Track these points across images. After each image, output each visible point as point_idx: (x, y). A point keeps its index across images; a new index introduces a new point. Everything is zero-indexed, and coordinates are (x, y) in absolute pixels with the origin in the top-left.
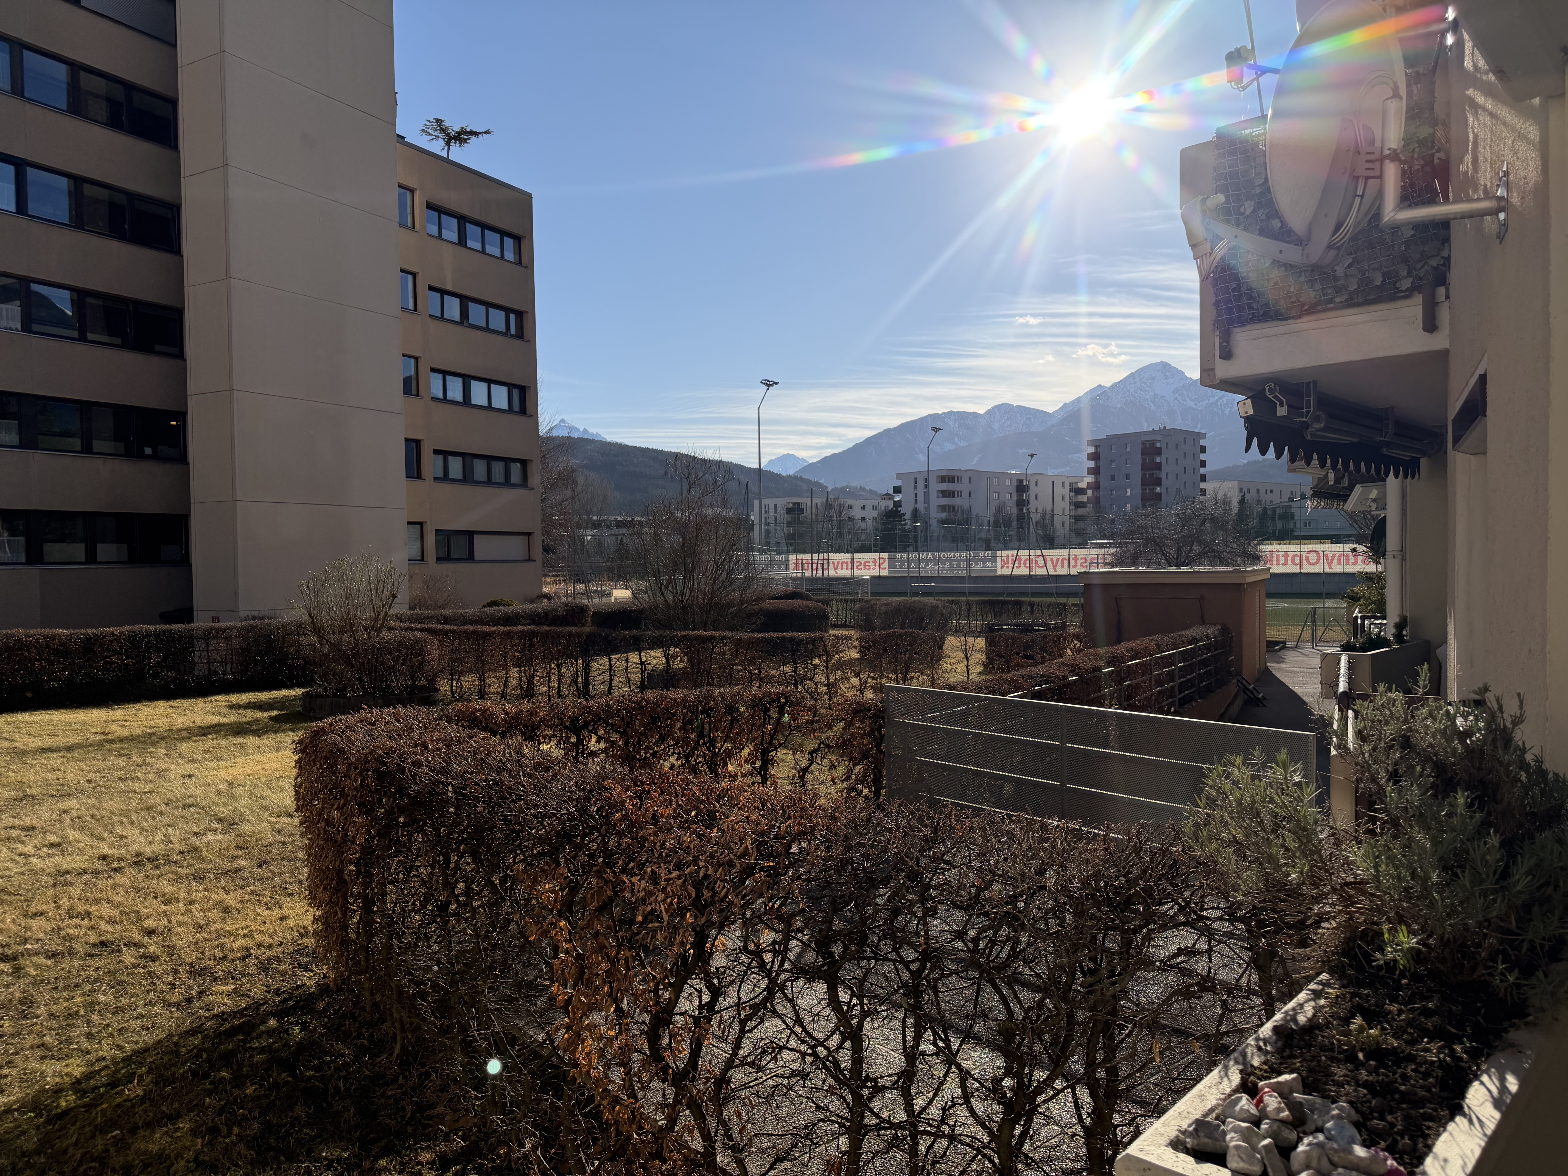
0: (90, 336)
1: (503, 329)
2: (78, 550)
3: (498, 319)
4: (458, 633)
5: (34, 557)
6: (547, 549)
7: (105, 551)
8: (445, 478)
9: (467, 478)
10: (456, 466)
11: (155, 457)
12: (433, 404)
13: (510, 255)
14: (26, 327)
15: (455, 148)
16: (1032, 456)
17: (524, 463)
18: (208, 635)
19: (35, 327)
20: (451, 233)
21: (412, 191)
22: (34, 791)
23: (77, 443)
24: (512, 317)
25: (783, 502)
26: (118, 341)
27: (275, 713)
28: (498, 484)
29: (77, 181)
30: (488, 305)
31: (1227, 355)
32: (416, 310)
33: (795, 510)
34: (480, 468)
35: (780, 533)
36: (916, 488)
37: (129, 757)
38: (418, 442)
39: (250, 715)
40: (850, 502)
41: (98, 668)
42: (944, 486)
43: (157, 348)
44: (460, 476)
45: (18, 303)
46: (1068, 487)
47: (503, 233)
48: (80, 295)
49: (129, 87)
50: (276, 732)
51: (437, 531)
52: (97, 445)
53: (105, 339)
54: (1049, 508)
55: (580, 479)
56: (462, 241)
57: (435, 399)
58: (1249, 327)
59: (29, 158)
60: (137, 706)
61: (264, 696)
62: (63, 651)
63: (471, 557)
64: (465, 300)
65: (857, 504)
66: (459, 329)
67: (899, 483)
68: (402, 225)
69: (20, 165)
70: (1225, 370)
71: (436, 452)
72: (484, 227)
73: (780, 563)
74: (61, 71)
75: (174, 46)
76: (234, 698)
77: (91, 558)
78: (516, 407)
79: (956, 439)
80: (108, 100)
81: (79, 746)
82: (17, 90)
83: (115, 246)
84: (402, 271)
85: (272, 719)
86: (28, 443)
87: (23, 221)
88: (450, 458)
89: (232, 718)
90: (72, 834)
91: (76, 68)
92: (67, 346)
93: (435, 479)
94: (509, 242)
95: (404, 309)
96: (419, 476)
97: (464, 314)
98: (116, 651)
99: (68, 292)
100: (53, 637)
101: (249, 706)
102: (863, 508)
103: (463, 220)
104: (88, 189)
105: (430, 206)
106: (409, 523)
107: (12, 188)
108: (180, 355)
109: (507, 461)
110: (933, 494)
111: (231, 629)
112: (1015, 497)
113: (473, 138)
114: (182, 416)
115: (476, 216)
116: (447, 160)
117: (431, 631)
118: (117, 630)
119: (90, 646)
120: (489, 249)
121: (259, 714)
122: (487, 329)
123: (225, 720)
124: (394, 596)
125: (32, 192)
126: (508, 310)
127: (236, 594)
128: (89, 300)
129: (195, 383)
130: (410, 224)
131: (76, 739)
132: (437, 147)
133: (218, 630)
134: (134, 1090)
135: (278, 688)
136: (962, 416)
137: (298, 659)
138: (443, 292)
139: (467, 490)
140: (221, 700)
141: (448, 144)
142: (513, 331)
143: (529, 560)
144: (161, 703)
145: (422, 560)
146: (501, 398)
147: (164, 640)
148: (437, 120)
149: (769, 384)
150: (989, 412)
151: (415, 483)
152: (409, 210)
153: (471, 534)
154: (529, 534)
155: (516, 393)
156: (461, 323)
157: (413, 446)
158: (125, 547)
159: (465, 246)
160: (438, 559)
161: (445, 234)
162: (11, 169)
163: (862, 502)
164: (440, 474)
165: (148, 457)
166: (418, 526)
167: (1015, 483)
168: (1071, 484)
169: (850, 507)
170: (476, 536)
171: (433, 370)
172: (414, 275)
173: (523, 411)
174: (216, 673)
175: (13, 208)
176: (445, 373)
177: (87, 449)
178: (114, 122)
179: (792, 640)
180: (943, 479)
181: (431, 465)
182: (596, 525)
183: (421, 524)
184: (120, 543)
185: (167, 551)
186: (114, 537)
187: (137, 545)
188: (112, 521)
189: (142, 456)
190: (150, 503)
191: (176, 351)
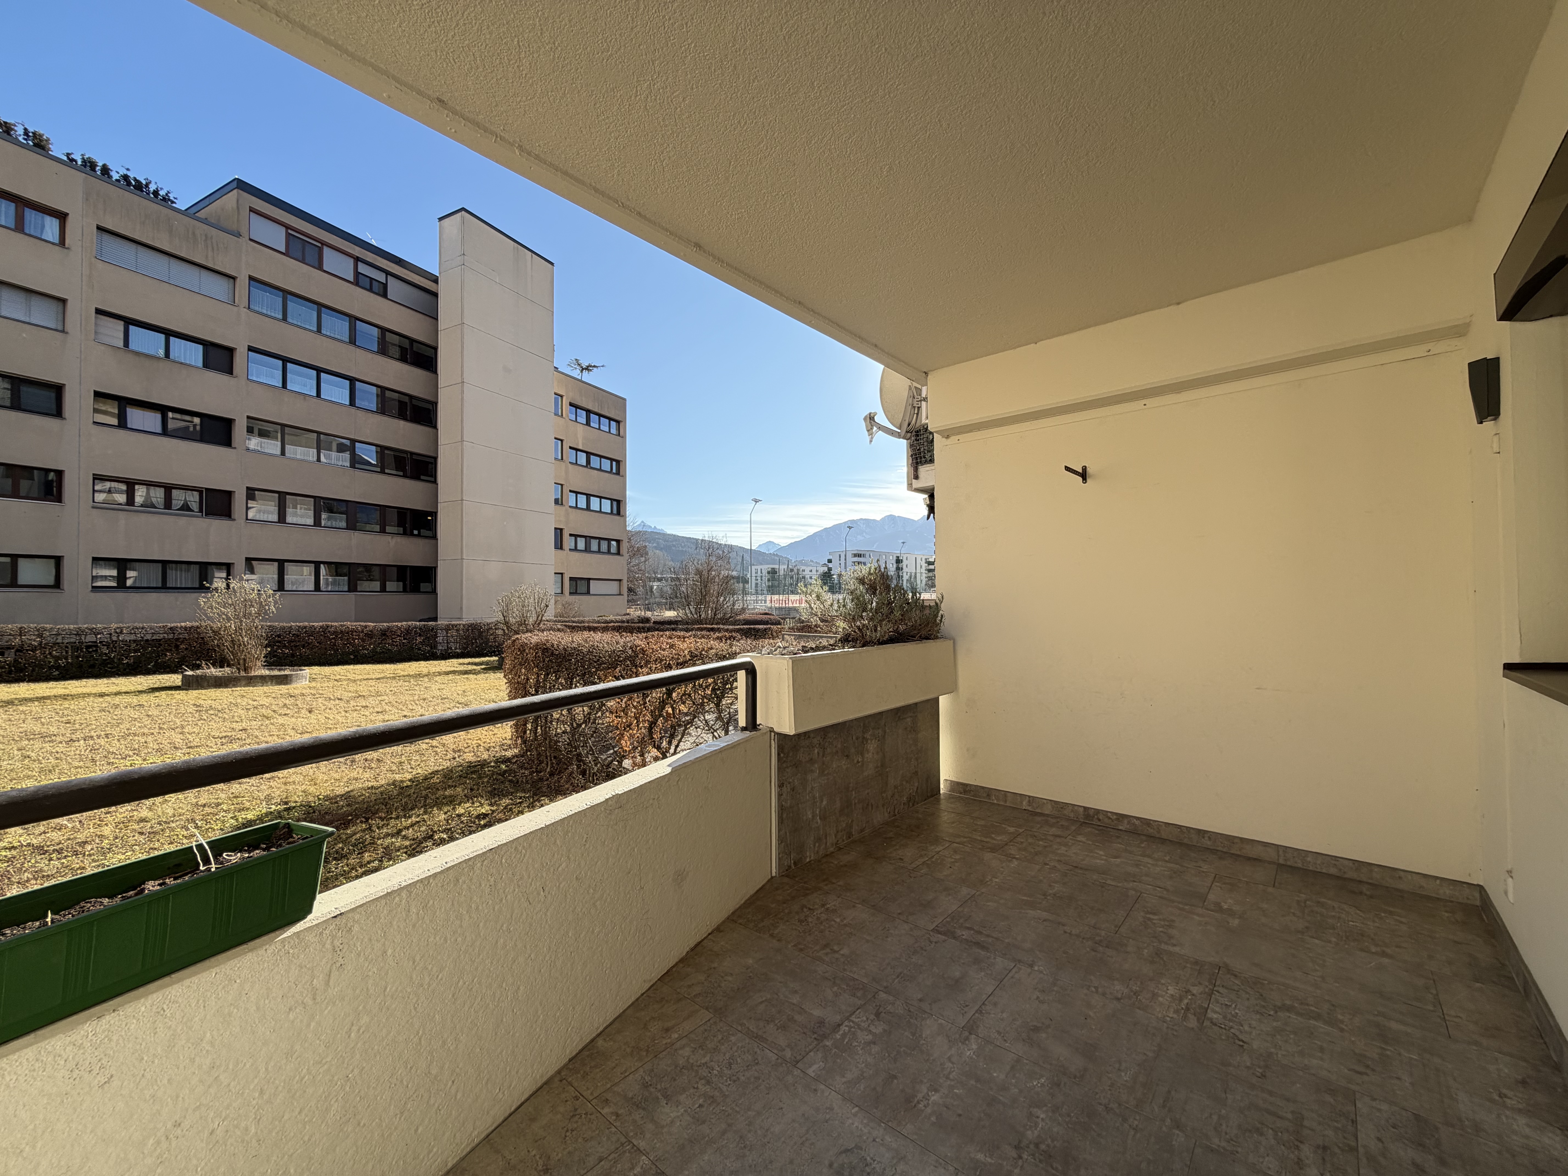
0: (387, 471)
1: (609, 470)
2: (376, 585)
3: (606, 465)
4: (580, 627)
5: (352, 588)
6: (630, 590)
7: (391, 586)
8: (576, 549)
9: (587, 550)
10: (581, 544)
11: (419, 535)
12: (570, 510)
13: (614, 431)
14: (352, 466)
15: (585, 373)
16: (903, 543)
17: (618, 541)
18: (448, 628)
19: (357, 466)
20: (582, 418)
21: (562, 396)
22: (364, 694)
23: (377, 528)
24: (614, 463)
25: (766, 568)
26: (401, 473)
27: (483, 667)
28: (604, 553)
29: (383, 389)
30: (601, 457)
31: (916, 477)
32: (562, 459)
33: (773, 572)
34: (594, 545)
35: (765, 584)
36: (840, 560)
37: (410, 682)
38: (561, 530)
39: (470, 667)
40: (803, 568)
41: (388, 644)
42: (856, 559)
43: (422, 477)
44: (583, 548)
45: (348, 452)
46: (924, 561)
47: (610, 419)
48: (382, 450)
49: (412, 341)
50: (485, 673)
51: (571, 579)
52: (388, 529)
53: (394, 472)
54: (914, 571)
55: (650, 553)
56: (588, 423)
57: (570, 507)
58: (925, 466)
59: (357, 377)
60: (410, 663)
61: (477, 660)
62: (370, 635)
63: (588, 593)
64: (588, 454)
65: (807, 569)
66: (586, 469)
67: (830, 557)
68: (556, 414)
69: (352, 381)
70: (916, 484)
71: (571, 535)
72: (600, 415)
73: (761, 600)
74: (375, 331)
75: (437, 319)
76: (461, 661)
77: (383, 589)
78: (615, 511)
79: (864, 534)
80: (400, 346)
81: (383, 678)
82: (353, 341)
83: (402, 423)
84: (556, 438)
85: (482, 669)
86: (352, 526)
87: (353, 410)
88: (579, 539)
89: (462, 668)
90: (387, 707)
91: (383, 330)
92: (375, 475)
93: (570, 550)
94: (613, 424)
95: (556, 459)
96: (561, 548)
97: (588, 461)
98: (398, 636)
99: (374, 447)
100: (366, 627)
101: (469, 664)
102: (811, 571)
103: (588, 412)
104: (388, 393)
105: (571, 404)
106: (555, 573)
107: (347, 392)
108: (435, 482)
109: (609, 540)
110: (849, 563)
111: (460, 625)
112: (895, 566)
113: (595, 369)
114: (434, 514)
115: (596, 410)
116: (581, 381)
117: (566, 626)
118: (399, 624)
119: (384, 633)
120: (602, 427)
121: (475, 667)
122: (600, 470)
123: (458, 669)
124: (547, 606)
125: (358, 394)
126: (612, 460)
127: (461, 608)
128: (386, 452)
129: (443, 495)
130: (560, 414)
131: (382, 675)
132: (576, 373)
133: (453, 626)
134: (435, 780)
135: (485, 656)
136: (867, 521)
137: (495, 642)
138: (577, 450)
139: (588, 556)
140: (455, 661)
141: (582, 371)
142: (614, 471)
143: (620, 594)
144: (422, 662)
145: (562, 593)
146: (607, 506)
147: (424, 631)
148: (576, 360)
149: (756, 501)
150: (883, 519)
151: (560, 551)
152: (560, 407)
153: (589, 580)
154: (620, 580)
155: (615, 504)
156: (586, 467)
157: (559, 532)
158: (401, 584)
159: (590, 426)
160: (571, 593)
161: (579, 419)
162: (348, 382)
163: (810, 568)
164: (573, 548)
165: (416, 535)
166: (560, 575)
167: (895, 558)
168: (926, 559)
169: (804, 571)
170: (591, 581)
171: (571, 491)
172: (562, 441)
173: (619, 513)
174: (451, 648)
175: (348, 403)
176: (577, 493)
177: (383, 531)
178: (403, 359)
179: (754, 629)
180: (855, 555)
181: (568, 542)
182: (660, 580)
183: (562, 574)
184: (398, 580)
185: (424, 586)
186: (395, 578)
187: (408, 582)
188: (395, 569)
189: (412, 535)
190: (416, 560)
191: (433, 479)
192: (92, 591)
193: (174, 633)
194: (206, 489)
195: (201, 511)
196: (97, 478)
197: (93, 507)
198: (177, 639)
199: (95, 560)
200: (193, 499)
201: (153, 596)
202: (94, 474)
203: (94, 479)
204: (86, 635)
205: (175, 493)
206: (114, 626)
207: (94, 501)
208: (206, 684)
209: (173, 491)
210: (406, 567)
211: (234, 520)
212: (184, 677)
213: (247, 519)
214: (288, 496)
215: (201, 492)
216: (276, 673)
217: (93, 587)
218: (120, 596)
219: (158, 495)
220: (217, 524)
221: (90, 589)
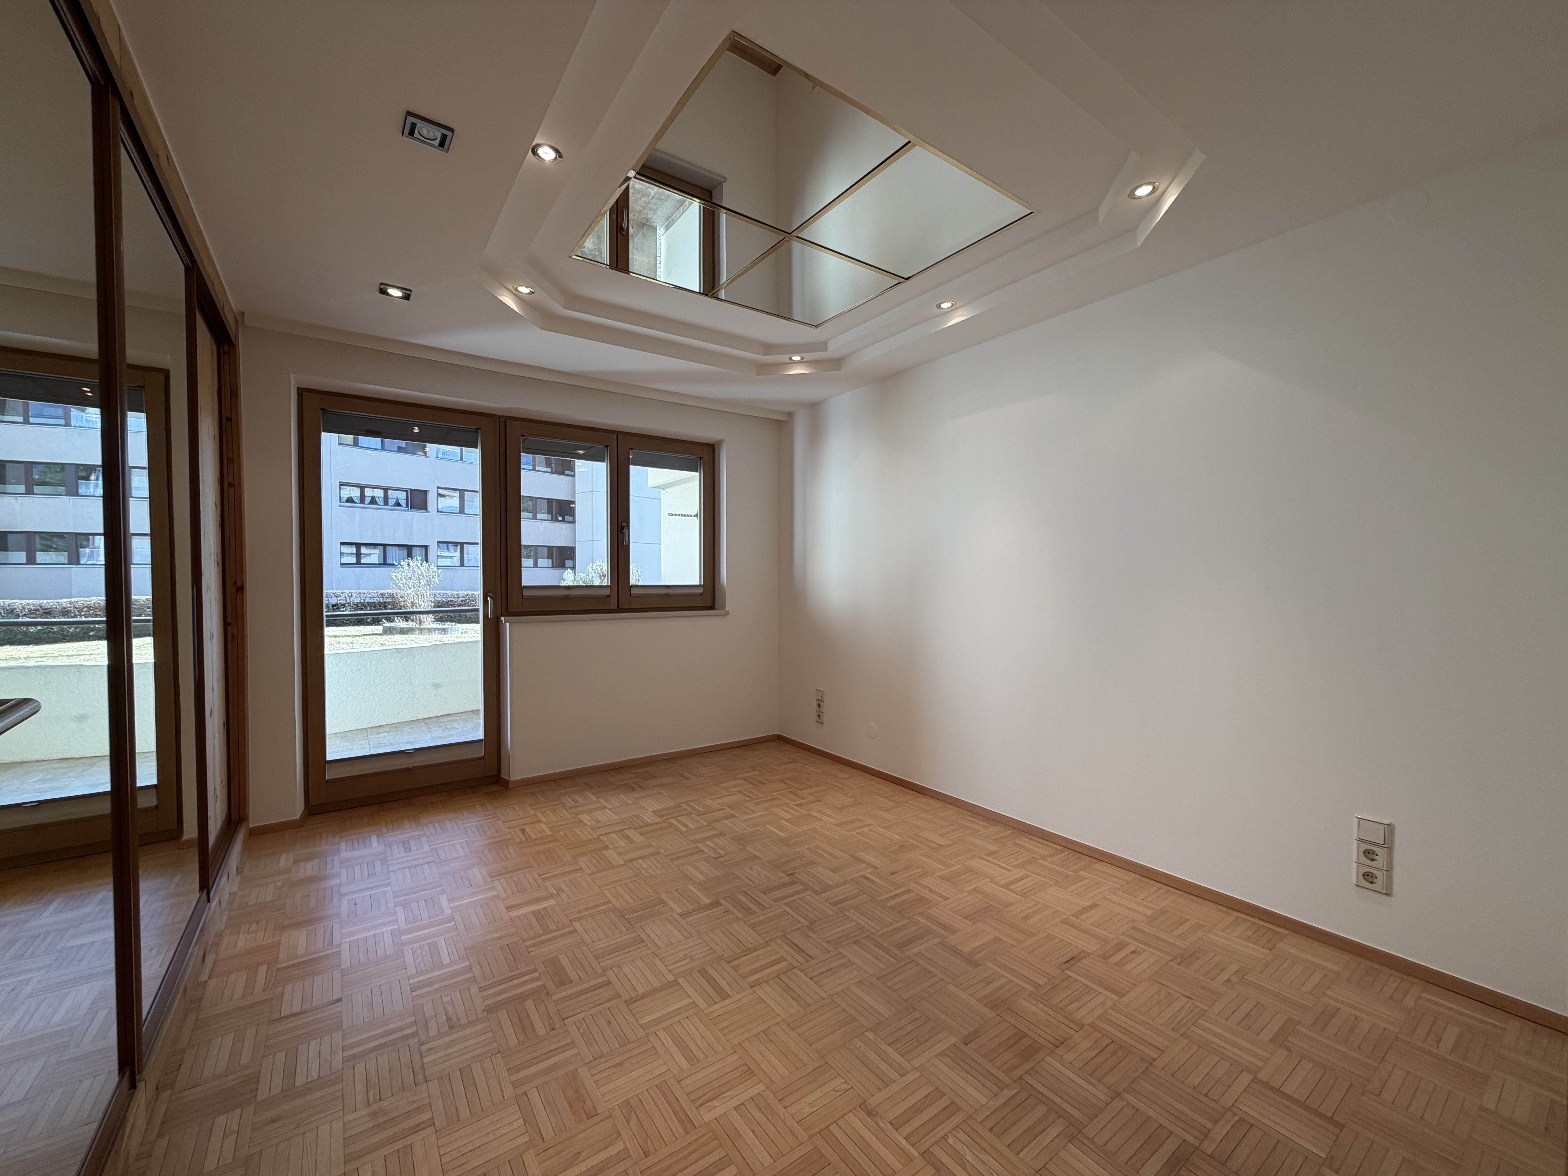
11: (563, 521)
26: (549, 470)
43: (566, 472)
77: (536, 565)
114: (573, 503)
158: (550, 560)
165: (560, 521)
184: (548, 558)
185: (568, 563)
186: (547, 557)
187: (554, 560)
188: (546, 549)
189: (557, 520)
190: (561, 542)
191: (572, 473)
192: (341, 566)
193: (383, 598)
194: (411, 489)
195: (407, 506)
196: (342, 484)
197: (340, 506)
198: (385, 602)
199: (342, 543)
200: (402, 496)
201: (378, 570)
202: (340, 482)
203: (340, 485)
204: (331, 597)
205: (390, 492)
206: (347, 591)
207: (340, 502)
208: (395, 632)
209: (389, 491)
210: (553, 547)
211: (429, 512)
212: (384, 627)
213: (438, 511)
214: (465, 492)
215: (407, 492)
216: (441, 626)
217: (341, 564)
218: (358, 570)
219: (379, 493)
220: (417, 516)
221: (340, 565)
